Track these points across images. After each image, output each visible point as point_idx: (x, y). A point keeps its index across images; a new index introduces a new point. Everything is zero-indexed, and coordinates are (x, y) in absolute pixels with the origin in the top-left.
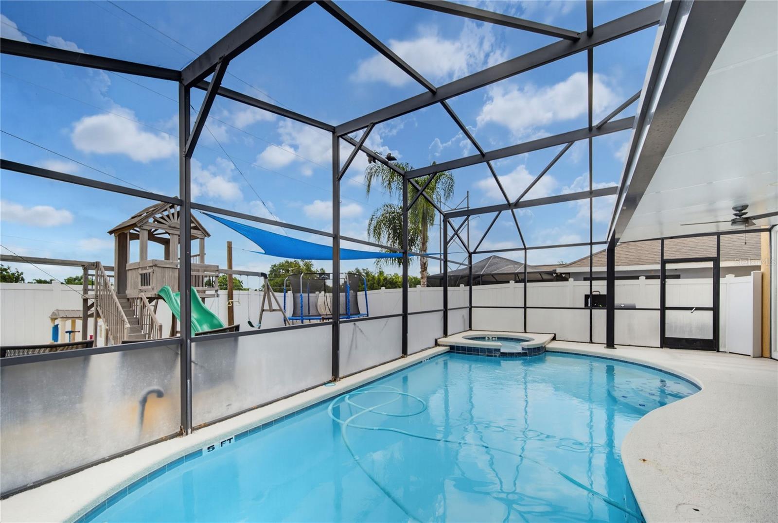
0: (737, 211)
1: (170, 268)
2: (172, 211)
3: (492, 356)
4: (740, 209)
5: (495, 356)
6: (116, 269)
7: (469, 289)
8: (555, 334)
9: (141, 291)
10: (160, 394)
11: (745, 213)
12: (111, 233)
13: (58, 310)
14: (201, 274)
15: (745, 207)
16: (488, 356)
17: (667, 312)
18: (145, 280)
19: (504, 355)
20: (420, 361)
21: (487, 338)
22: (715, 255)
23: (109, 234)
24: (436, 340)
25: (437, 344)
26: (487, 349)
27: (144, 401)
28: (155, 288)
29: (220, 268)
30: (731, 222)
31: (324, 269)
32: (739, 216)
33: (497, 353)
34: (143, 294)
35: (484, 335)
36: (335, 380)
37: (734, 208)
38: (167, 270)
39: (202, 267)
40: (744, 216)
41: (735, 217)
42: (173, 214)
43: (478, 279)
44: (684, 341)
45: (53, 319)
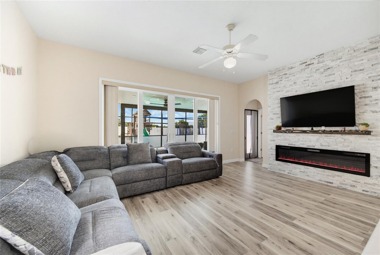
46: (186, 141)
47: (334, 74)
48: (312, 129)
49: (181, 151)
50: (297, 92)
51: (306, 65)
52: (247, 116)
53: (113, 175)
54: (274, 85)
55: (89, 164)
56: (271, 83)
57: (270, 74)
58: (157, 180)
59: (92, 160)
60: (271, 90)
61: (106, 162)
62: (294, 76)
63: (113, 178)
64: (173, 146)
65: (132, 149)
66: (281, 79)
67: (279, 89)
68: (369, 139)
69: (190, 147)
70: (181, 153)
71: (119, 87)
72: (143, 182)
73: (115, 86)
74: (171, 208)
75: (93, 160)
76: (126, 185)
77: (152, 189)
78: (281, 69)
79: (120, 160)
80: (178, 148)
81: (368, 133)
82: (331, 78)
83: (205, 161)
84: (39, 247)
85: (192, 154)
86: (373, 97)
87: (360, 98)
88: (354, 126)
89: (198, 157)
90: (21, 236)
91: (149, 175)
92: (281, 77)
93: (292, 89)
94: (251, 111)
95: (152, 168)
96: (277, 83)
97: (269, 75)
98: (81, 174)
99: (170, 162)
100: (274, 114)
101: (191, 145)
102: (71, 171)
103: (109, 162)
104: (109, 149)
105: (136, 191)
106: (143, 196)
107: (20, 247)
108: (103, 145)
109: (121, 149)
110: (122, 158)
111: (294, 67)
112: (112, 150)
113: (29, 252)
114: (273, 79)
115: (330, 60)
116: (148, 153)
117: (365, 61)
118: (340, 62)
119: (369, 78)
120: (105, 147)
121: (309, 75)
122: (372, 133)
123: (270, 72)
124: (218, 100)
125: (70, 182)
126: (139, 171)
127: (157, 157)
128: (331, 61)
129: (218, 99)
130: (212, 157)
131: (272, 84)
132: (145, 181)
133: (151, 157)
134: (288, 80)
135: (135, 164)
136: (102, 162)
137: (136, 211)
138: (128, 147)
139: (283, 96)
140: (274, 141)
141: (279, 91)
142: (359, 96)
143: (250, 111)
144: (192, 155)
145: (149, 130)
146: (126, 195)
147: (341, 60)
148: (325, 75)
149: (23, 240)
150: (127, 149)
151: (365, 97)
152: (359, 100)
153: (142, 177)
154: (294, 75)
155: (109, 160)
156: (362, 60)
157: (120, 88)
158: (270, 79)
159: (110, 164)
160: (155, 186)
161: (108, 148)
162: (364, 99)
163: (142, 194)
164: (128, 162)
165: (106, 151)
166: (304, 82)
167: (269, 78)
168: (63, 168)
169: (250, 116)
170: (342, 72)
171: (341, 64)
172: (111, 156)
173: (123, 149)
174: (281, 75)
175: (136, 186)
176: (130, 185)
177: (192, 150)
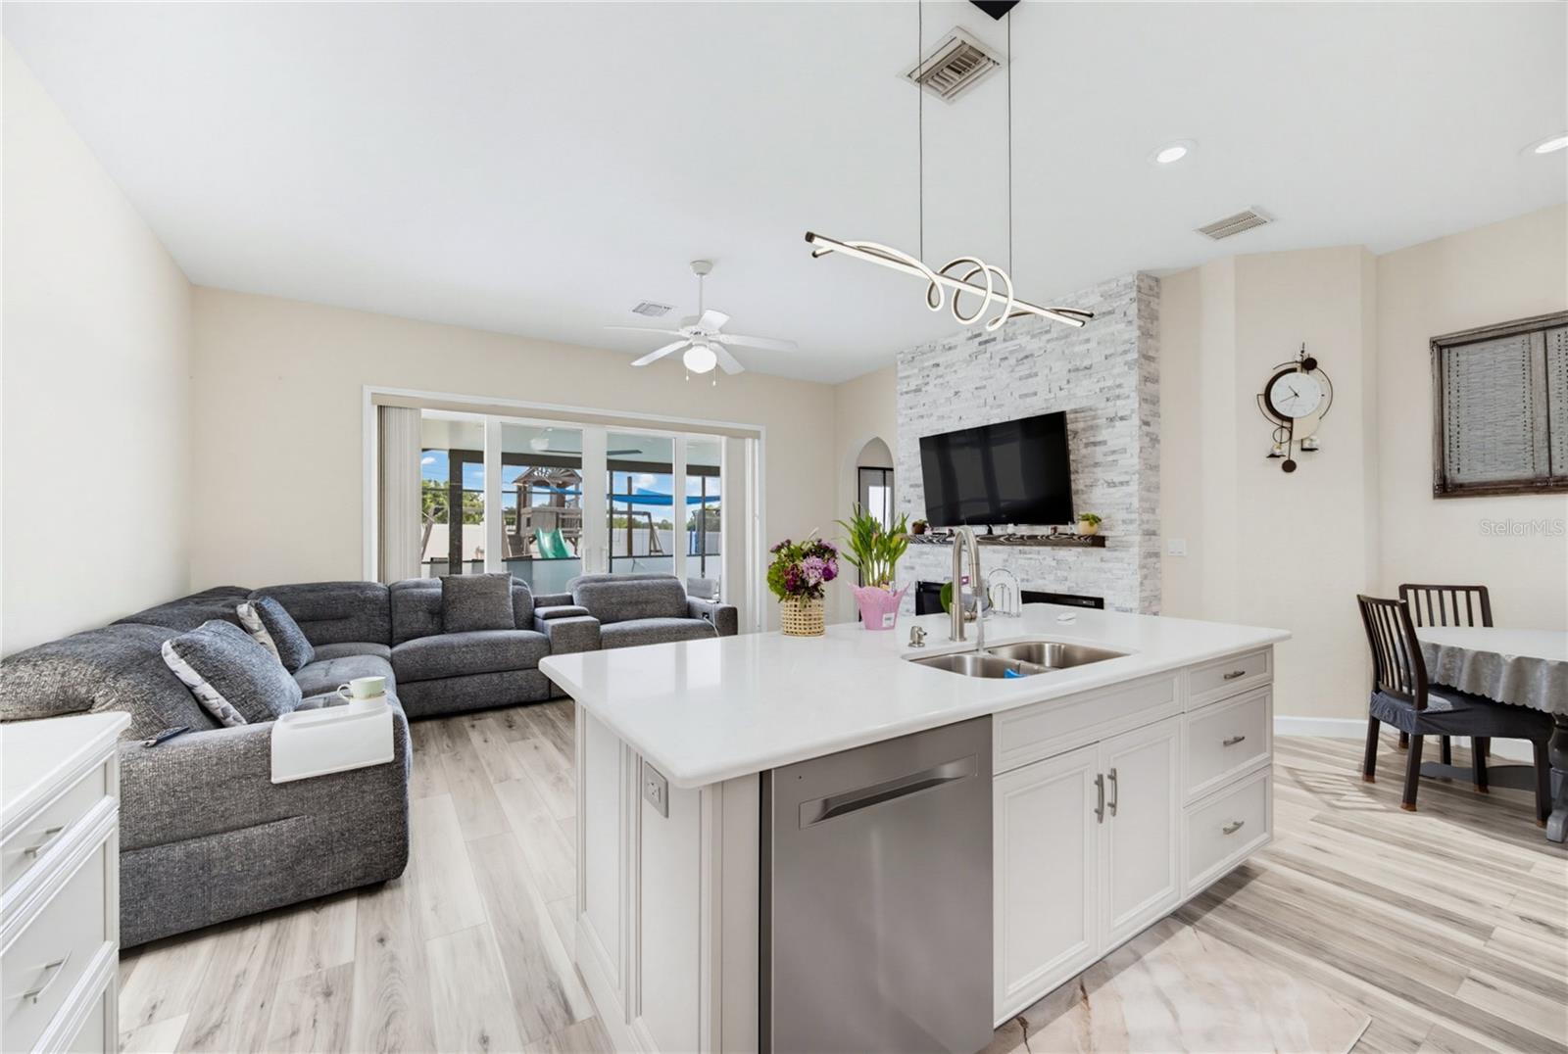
1: (550, 512)
18: (529, 522)
46: (611, 571)
47: (1036, 375)
48: (990, 532)
49: (613, 600)
50: (962, 422)
51: (980, 344)
52: (872, 489)
53: (392, 655)
54: (911, 395)
55: (331, 629)
56: (905, 390)
57: (902, 362)
58: (521, 673)
59: (340, 619)
60: (904, 412)
61: (381, 624)
62: (955, 371)
63: (392, 663)
64: (589, 585)
65: (456, 590)
66: (928, 380)
67: (921, 410)
68: (1102, 560)
69: (646, 588)
70: (613, 604)
71: (423, 410)
72: (478, 676)
73: (411, 409)
74: (540, 736)
75: (345, 617)
76: (429, 684)
77: (505, 700)
78: (926, 348)
79: (421, 619)
80: (606, 590)
81: (1098, 541)
82: (1031, 385)
83: (678, 626)
84: (236, 706)
85: (649, 608)
86: (1109, 443)
87: (1087, 445)
88: (1067, 524)
89: (671, 616)
90: (212, 684)
91: (496, 657)
92: (926, 373)
93: (952, 411)
94: (884, 473)
95: (508, 642)
96: (918, 390)
97: (899, 363)
98: (306, 644)
99: (562, 625)
100: (911, 486)
101: (649, 582)
102: (281, 631)
103: (386, 626)
104: (390, 590)
105: (458, 700)
106: (477, 716)
107: (211, 702)
108: (374, 579)
109: (424, 590)
110: (427, 615)
111: (955, 347)
112: (398, 593)
113: (222, 710)
114: (908, 377)
115: (1028, 333)
116: (503, 602)
117: (1092, 345)
118: (1048, 341)
119: (1101, 391)
120: (381, 585)
121: (986, 373)
122: (1107, 543)
123: (902, 355)
124: (759, 438)
125: (281, 655)
126: (467, 646)
127: (534, 615)
128: (1029, 337)
129: (756, 435)
130: (708, 618)
131: (907, 393)
132: (486, 676)
133: (515, 613)
134: (942, 384)
135: (461, 630)
136: (368, 626)
137: (446, 741)
138: (443, 584)
139: (932, 431)
140: (912, 568)
141: (922, 417)
142: (1084, 441)
143: (880, 473)
144: (648, 612)
145: (576, 539)
146: (429, 709)
147: (1048, 336)
148: (1017, 375)
149: (215, 691)
150: (440, 590)
151: (1095, 444)
152: (1084, 451)
153: (476, 663)
154: (954, 368)
155: (387, 619)
156: (1088, 341)
157: (426, 413)
158: (901, 378)
159: (391, 632)
160: (514, 689)
161: (389, 588)
162: (1093, 448)
163: (475, 711)
164: (442, 624)
165: (382, 594)
166: (976, 392)
167: (900, 375)
168: (264, 623)
169: (880, 489)
170: (1053, 371)
171: (1049, 346)
172: (393, 609)
173: (432, 590)
174: (928, 367)
175: (457, 688)
176: (441, 682)
177: (651, 597)
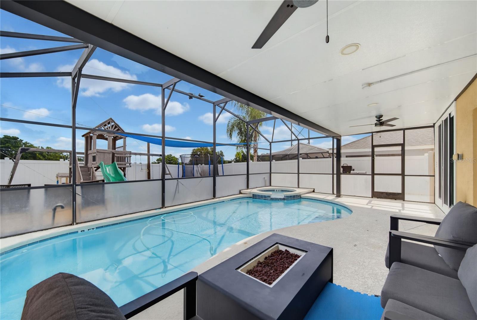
0: (377, 118)
1: (108, 153)
2: (109, 125)
3: (266, 200)
4: (378, 117)
5: (268, 200)
6: (85, 154)
7: (269, 163)
8: (314, 189)
9: (93, 164)
10: (62, 207)
11: (382, 120)
12: (83, 136)
13: (59, 173)
14: (123, 156)
15: (381, 116)
16: (264, 199)
17: (375, 176)
18: (94, 159)
19: (273, 199)
20: (223, 201)
21: (275, 191)
22: (402, 142)
23: (82, 137)
24: (240, 191)
25: (240, 193)
26: (264, 196)
27: (55, 210)
28: (98, 163)
29: (132, 152)
30: (375, 125)
31: (222, 151)
32: (378, 121)
33: (269, 198)
34: (93, 165)
35: (274, 188)
36: (162, 208)
37: (376, 117)
38: (106, 154)
39: (124, 152)
40: (381, 121)
41: (376, 122)
42: (109, 127)
43: (286, 157)
44: (385, 194)
45: (57, 177)
145: (124, 169)
